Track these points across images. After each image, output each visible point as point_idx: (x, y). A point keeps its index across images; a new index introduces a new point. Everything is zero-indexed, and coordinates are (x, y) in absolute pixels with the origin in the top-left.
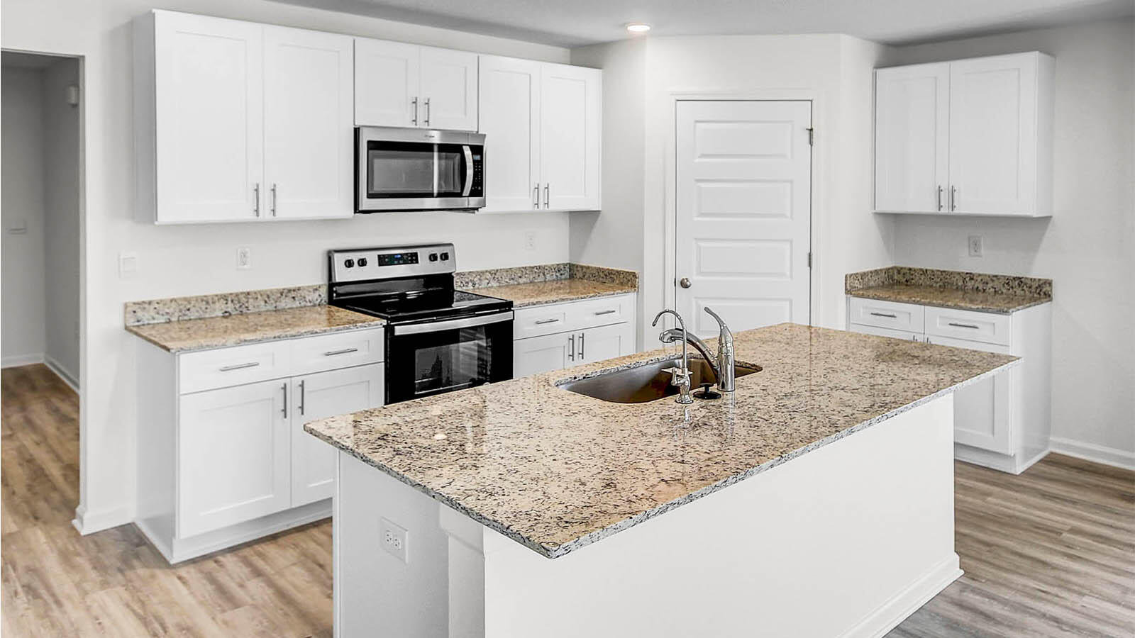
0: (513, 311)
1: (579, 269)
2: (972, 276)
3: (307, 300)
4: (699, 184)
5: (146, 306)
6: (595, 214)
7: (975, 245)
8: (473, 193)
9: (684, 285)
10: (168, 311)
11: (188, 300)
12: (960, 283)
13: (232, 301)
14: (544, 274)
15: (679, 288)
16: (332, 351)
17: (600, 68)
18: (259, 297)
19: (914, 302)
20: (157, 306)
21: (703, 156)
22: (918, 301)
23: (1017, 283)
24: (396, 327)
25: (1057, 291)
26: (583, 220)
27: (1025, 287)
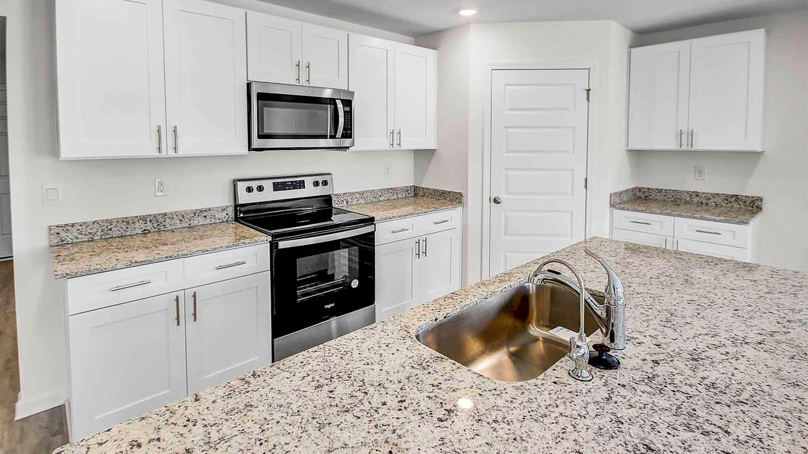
0: (375, 224)
1: (421, 190)
2: (697, 194)
3: (217, 218)
4: (508, 129)
5: (69, 228)
6: (433, 151)
7: (700, 172)
8: (343, 136)
9: (496, 201)
10: (90, 231)
11: (110, 222)
12: (688, 199)
13: (151, 221)
14: (397, 193)
15: (493, 204)
16: (223, 264)
17: (436, 50)
18: (175, 217)
19: (666, 214)
20: (80, 228)
21: (511, 110)
22: (669, 213)
23: (734, 199)
24: (279, 242)
25: (765, 206)
26: (423, 156)
27: (740, 202)
